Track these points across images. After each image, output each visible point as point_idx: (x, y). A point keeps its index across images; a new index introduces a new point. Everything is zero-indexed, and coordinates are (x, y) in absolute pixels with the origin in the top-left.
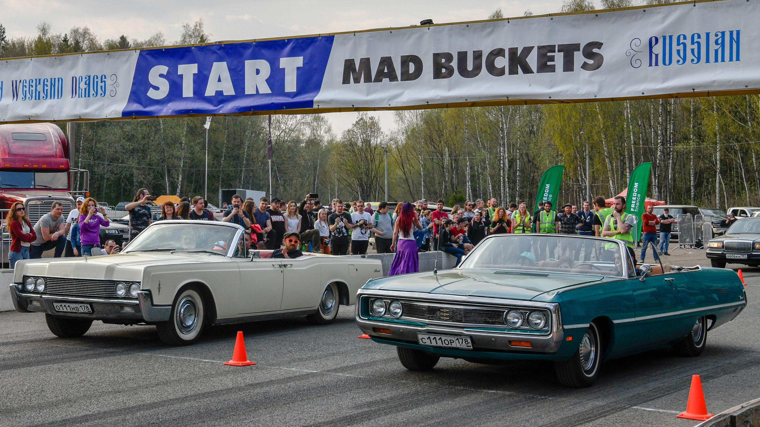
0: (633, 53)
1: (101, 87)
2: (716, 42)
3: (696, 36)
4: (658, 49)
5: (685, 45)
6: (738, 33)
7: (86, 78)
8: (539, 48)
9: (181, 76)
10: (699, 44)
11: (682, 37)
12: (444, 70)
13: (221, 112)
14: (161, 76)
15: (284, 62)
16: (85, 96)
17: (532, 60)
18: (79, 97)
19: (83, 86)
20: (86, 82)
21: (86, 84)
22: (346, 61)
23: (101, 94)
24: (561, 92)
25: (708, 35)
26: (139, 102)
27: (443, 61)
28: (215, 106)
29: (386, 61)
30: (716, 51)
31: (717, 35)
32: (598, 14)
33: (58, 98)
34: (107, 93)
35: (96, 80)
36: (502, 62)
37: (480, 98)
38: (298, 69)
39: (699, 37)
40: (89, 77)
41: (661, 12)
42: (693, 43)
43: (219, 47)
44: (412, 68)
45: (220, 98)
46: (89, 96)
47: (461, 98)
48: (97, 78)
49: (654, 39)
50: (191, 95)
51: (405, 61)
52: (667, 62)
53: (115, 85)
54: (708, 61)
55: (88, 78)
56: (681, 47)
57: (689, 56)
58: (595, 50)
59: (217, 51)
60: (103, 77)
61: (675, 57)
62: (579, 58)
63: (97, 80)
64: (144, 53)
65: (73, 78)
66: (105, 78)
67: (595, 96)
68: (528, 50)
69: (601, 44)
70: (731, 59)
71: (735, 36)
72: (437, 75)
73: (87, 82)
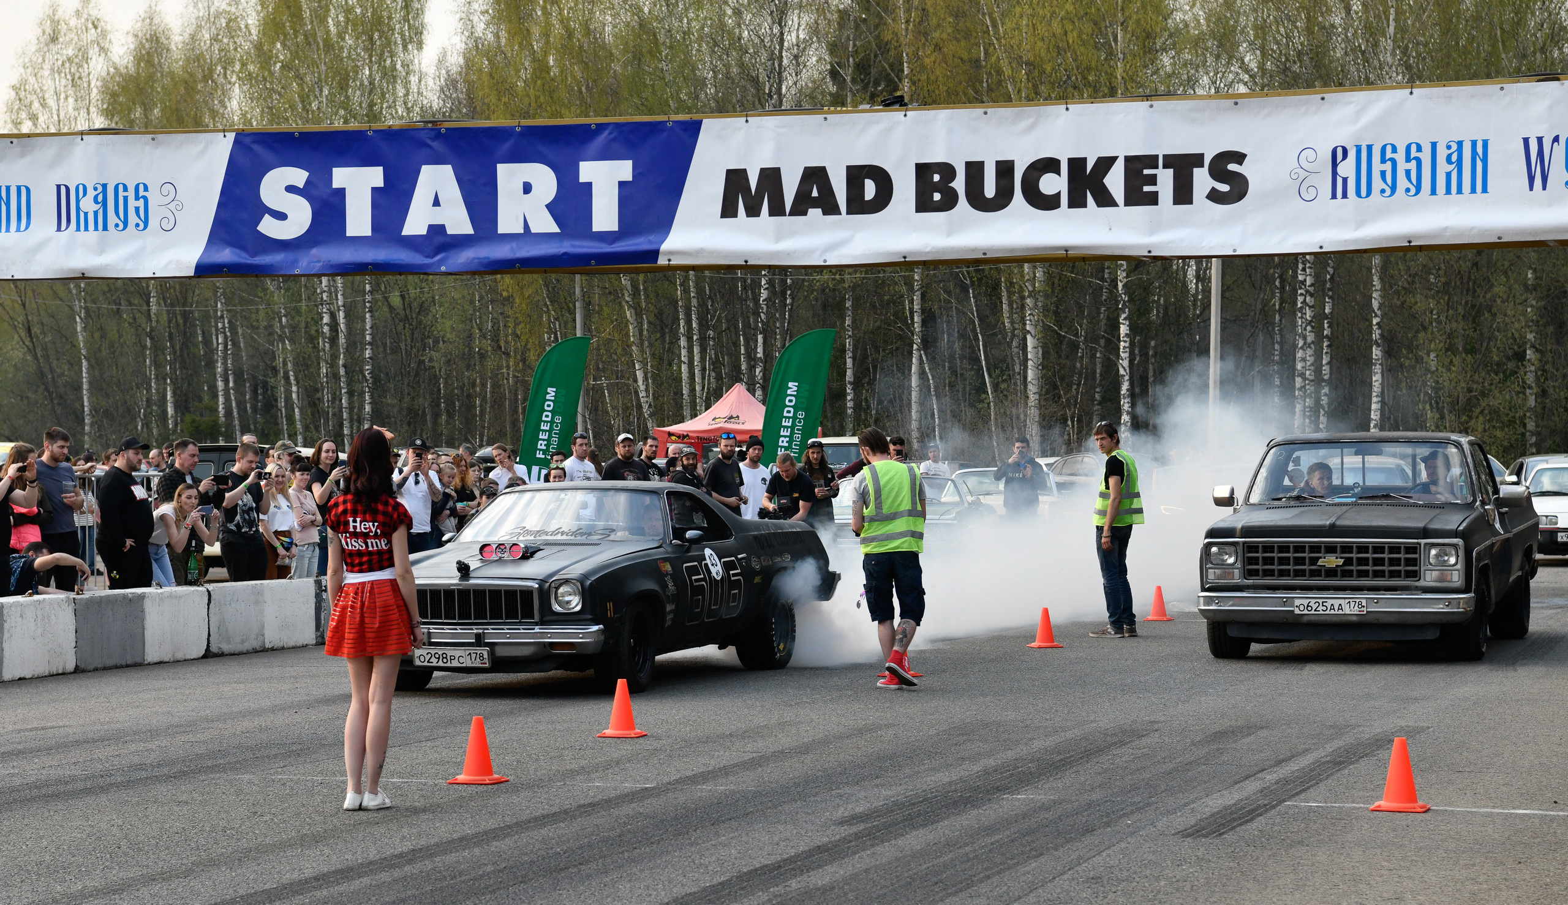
0: (1303, 174)
1: (137, 209)
2: (1449, 160)
3: (1414, 148)
4: (1347, 168)
5: (1394, 162)
6: (1485, 144)
7: (95, 189)
8: (1129, 160)
9: (342, 192)
10: (1419, 161)
11: (1389, 149)
12: (937, 197)
13: (443, 269)
14: (291, 189)
15: (589, 171)
16: (96, 229)
17: (1115, 181)
18: (78, 229)
19: (88, 205)
20: (96, 198)
21: (96, 201)
22: (729, 172)
23: (137, 225)
24: (1170, 242)
25: (1434, 145)
26: (235, 243)
27: (937, 178)
28: (427, 257)
29: (815, 176)
30: (1448, 175)
31: (1449, 147)
32: (1238, 100)
33: (18, 230)
34: (153, 222)
35: (121, 194)
36: (1053, 184)
37: (1012, 250)
38: (622, 184)
39: (1419, 148)
40: (105, 186)
41: (1351, 103)
42: (1408, 159)
43: (433, 134)
44: (870, 189)
45: (440, 239)
46: (105, 228)
47: (975, 250)
48: (125, 189)
49: (1340, 151)
50: (367, 232)
51: (856, 175)
52: (1364, 192)
53: (172, 206)
54: (1433, 192)
55: (100, 189)
56: (1388, 166)
57: (1402, 182)
58: (1232, 167)
59: (429, 141)
60: (141, 187)
61: (1377, 184)
62: (1202, 181)
63: (125, 194)
64: (247, 140)
65: (59, 187)
66: (146, 189)
67: (1235, 251)
68: (1106, 163)
69: (1244, 156)
70: (1473, 190)
71: (1480, 150)
72: (924, 204)
73: (100, 198)
